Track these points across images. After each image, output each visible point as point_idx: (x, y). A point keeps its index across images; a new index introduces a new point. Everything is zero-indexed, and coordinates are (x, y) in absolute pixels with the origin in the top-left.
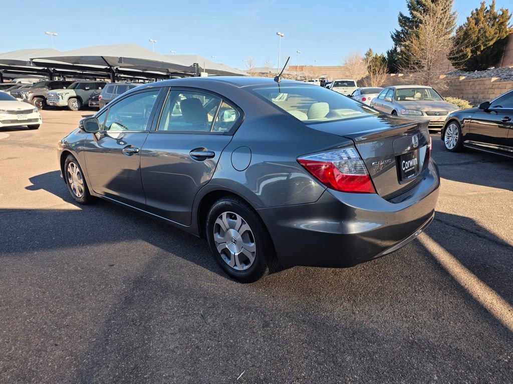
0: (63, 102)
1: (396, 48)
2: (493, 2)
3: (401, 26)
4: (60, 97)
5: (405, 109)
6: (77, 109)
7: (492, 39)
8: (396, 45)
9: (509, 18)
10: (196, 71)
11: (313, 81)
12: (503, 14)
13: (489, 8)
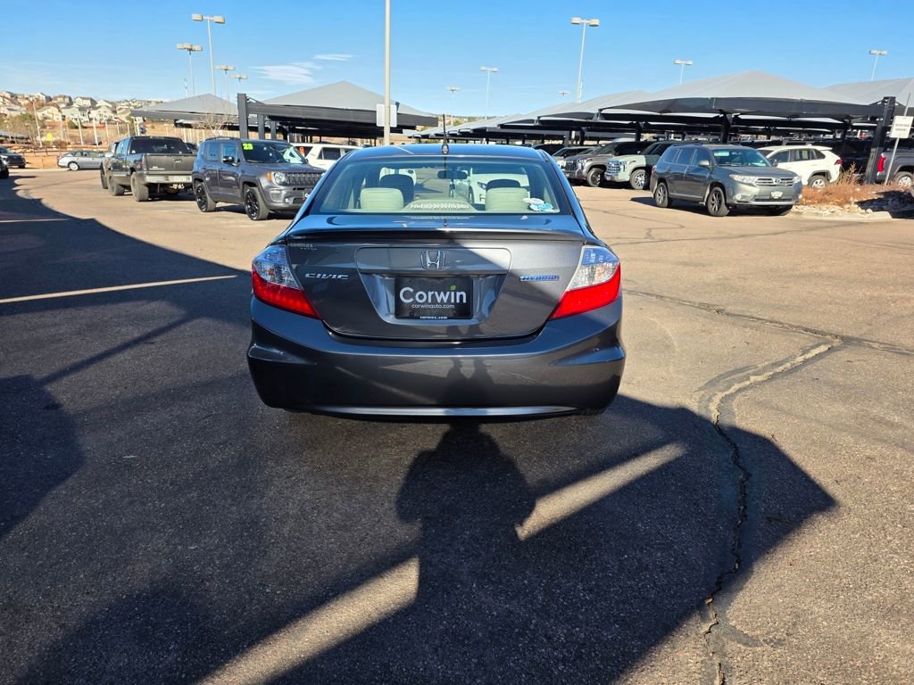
0: (623, 176)
4: (622, 167)
6: (641, 187)
10: (885, 114)
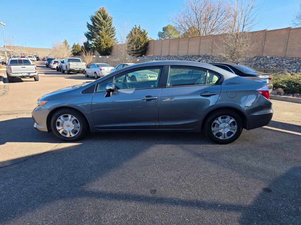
1: (88, 42)
2: (140, 25)
3: (89, 30)
5: (140, 75)
7: (143, 43)
8: (88, 40)
9: (147, 34)
11: (32, 57)
12: (144, 32)
13: (138, 28)
